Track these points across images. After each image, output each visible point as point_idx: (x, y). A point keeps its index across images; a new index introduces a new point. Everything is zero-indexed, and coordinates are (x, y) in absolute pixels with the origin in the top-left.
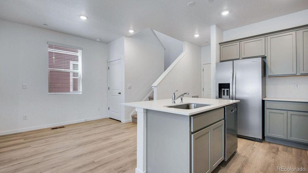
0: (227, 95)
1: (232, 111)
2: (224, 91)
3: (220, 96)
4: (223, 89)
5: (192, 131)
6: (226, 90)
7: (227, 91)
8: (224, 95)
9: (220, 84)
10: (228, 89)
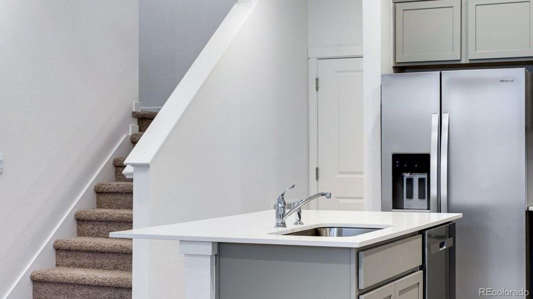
0: (421, 196)
1: (441, 246)
2: (410, 181)
3: (397, 204)
4: (407, 175)
5: (362, 287)
6: (416, 177)
7: (421, 181)
8: (410, 196)
9: (396, 157)
10: (425, 176)
